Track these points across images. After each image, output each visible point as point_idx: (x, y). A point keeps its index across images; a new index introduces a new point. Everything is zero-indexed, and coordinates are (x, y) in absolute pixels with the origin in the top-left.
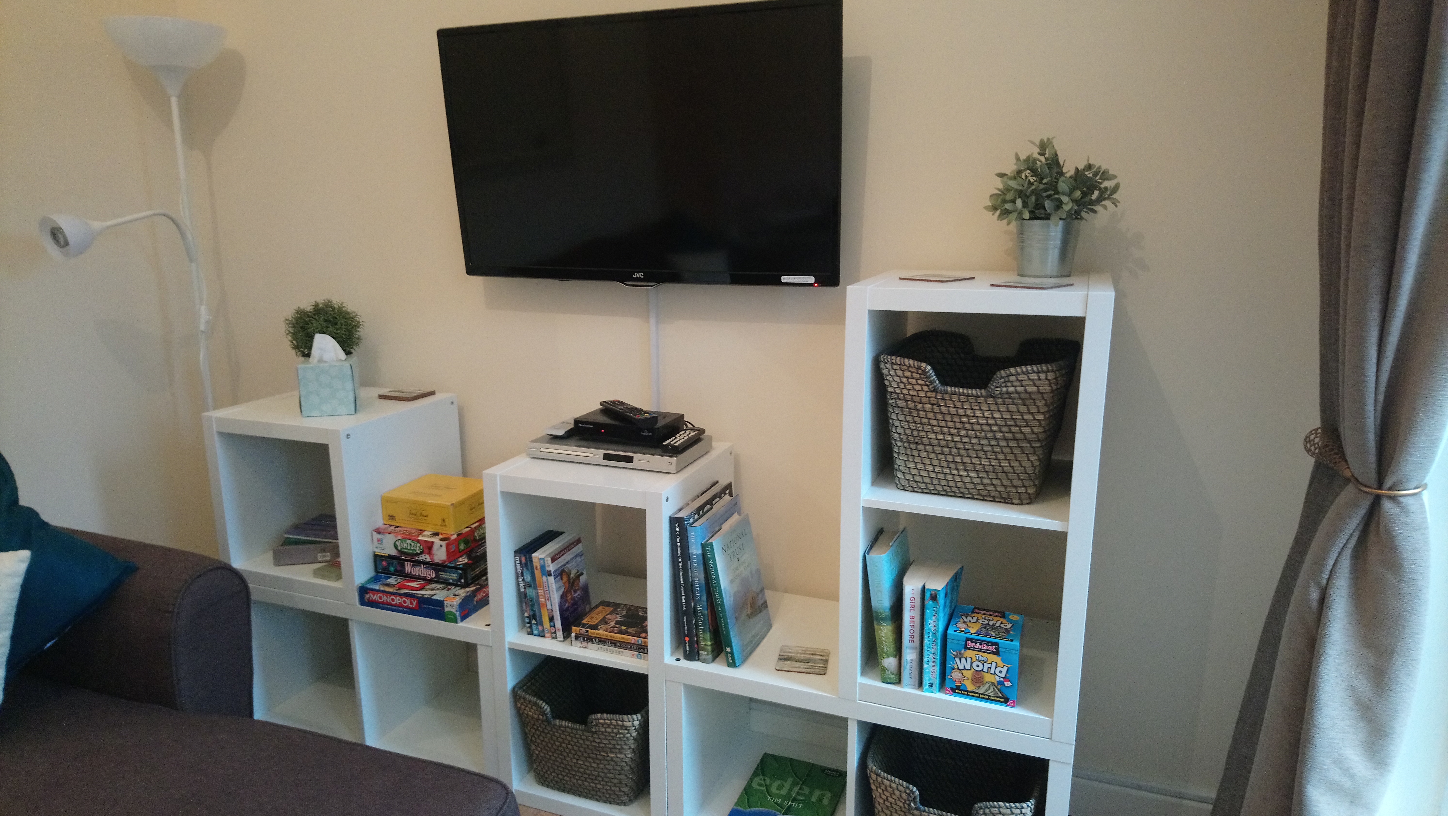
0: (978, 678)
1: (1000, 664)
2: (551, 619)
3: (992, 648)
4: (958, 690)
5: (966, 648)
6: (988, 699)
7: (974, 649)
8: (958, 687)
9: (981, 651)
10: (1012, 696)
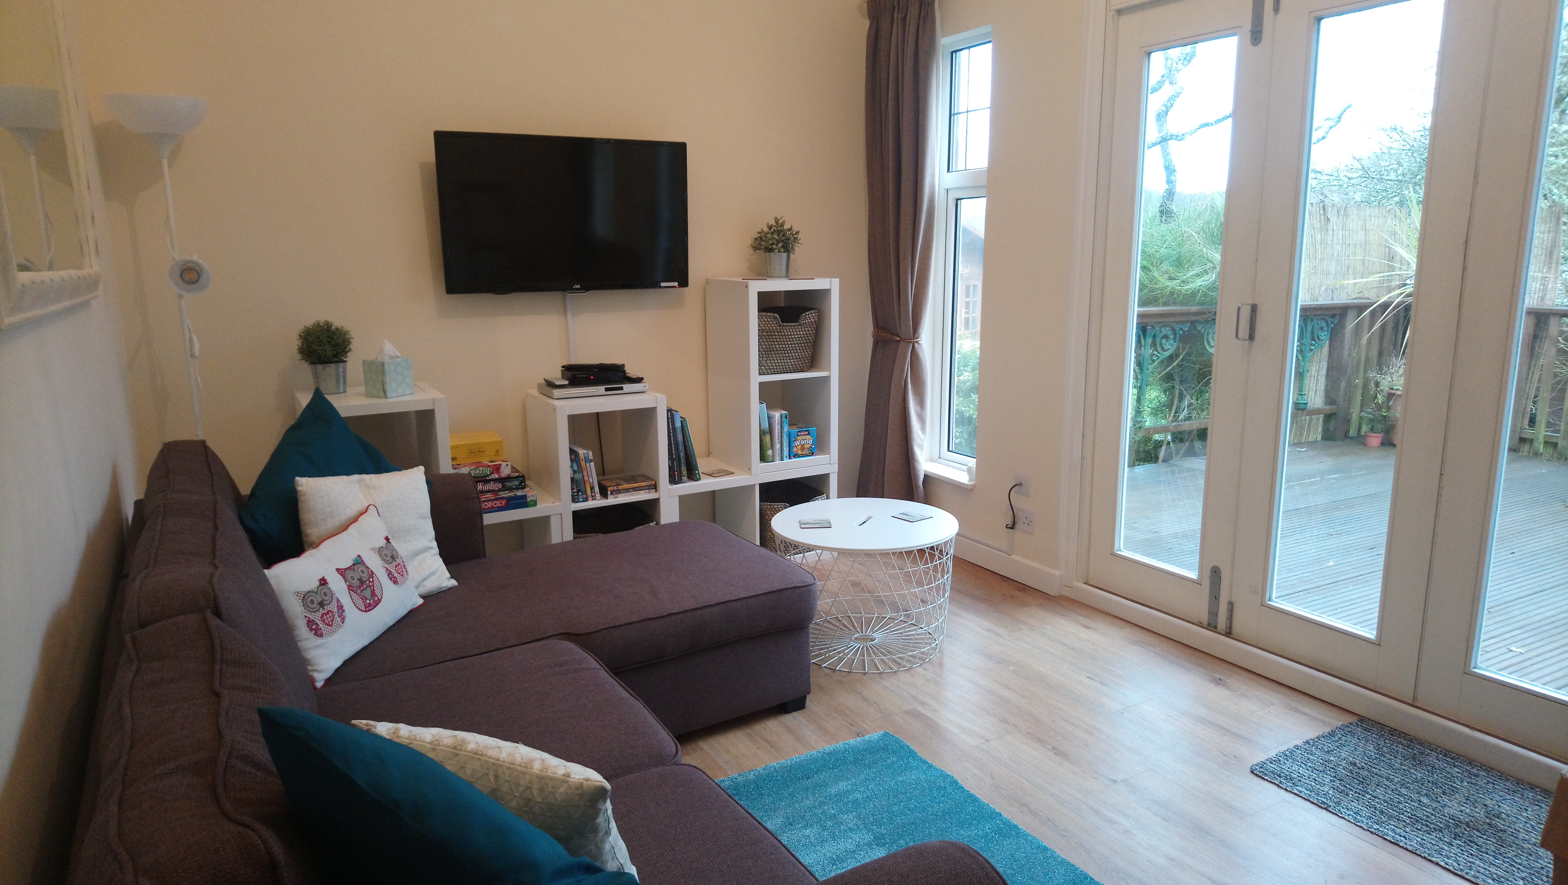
0: (803, 449)
1: (810, 438)
2: (592, 488)
3: (807, 433)
4: (796, 456)
5: (798, 436)
6: (807, 456)
7: (801, 435)
8: (796, 455)
9: (803, 435)
10: (815, 451)
